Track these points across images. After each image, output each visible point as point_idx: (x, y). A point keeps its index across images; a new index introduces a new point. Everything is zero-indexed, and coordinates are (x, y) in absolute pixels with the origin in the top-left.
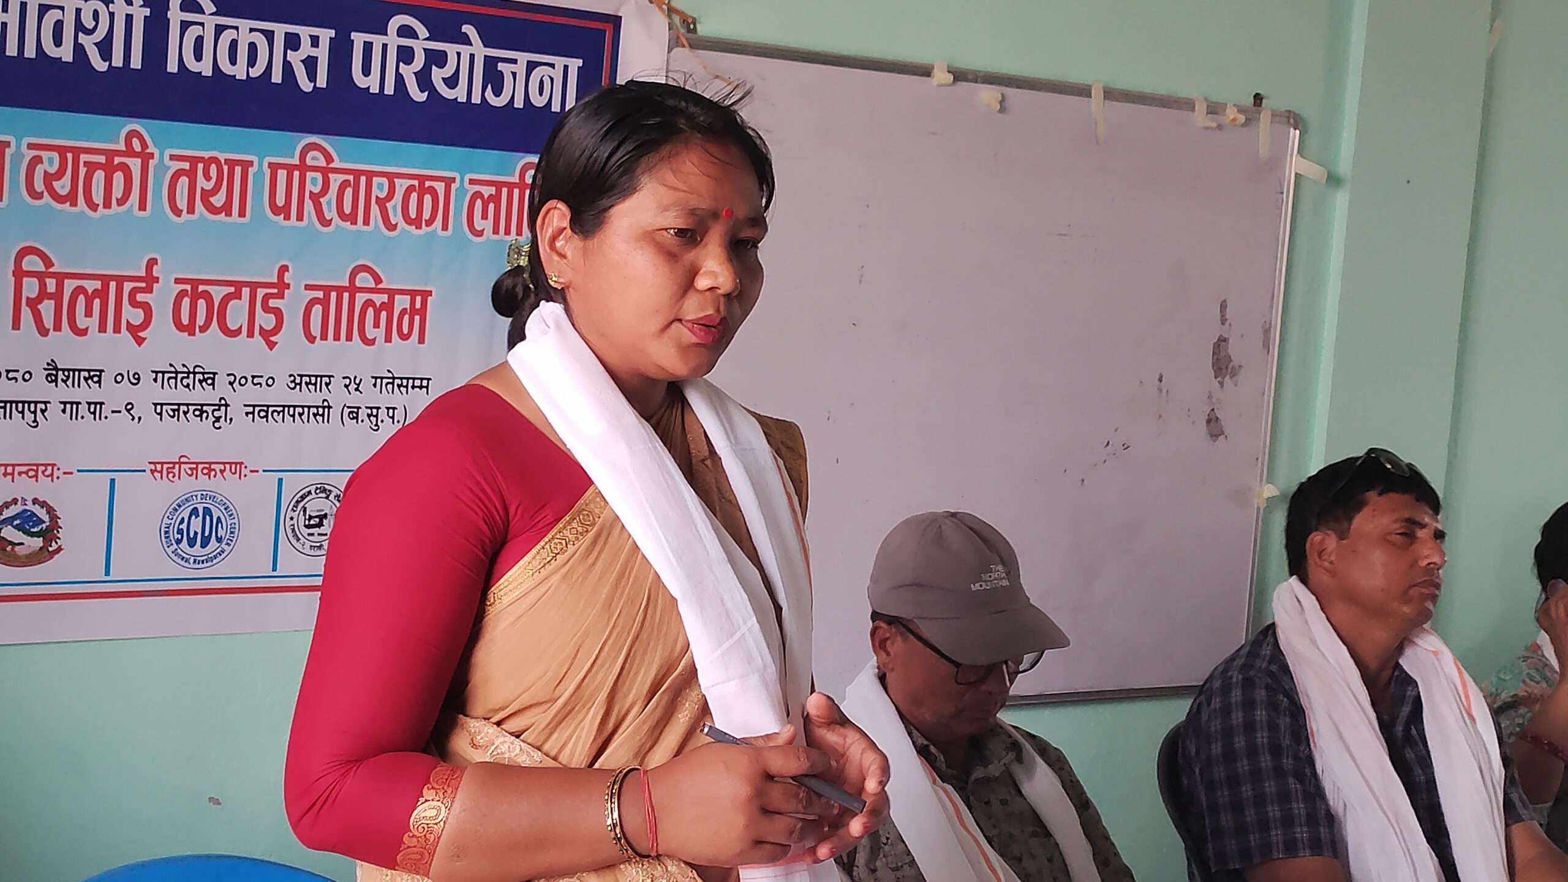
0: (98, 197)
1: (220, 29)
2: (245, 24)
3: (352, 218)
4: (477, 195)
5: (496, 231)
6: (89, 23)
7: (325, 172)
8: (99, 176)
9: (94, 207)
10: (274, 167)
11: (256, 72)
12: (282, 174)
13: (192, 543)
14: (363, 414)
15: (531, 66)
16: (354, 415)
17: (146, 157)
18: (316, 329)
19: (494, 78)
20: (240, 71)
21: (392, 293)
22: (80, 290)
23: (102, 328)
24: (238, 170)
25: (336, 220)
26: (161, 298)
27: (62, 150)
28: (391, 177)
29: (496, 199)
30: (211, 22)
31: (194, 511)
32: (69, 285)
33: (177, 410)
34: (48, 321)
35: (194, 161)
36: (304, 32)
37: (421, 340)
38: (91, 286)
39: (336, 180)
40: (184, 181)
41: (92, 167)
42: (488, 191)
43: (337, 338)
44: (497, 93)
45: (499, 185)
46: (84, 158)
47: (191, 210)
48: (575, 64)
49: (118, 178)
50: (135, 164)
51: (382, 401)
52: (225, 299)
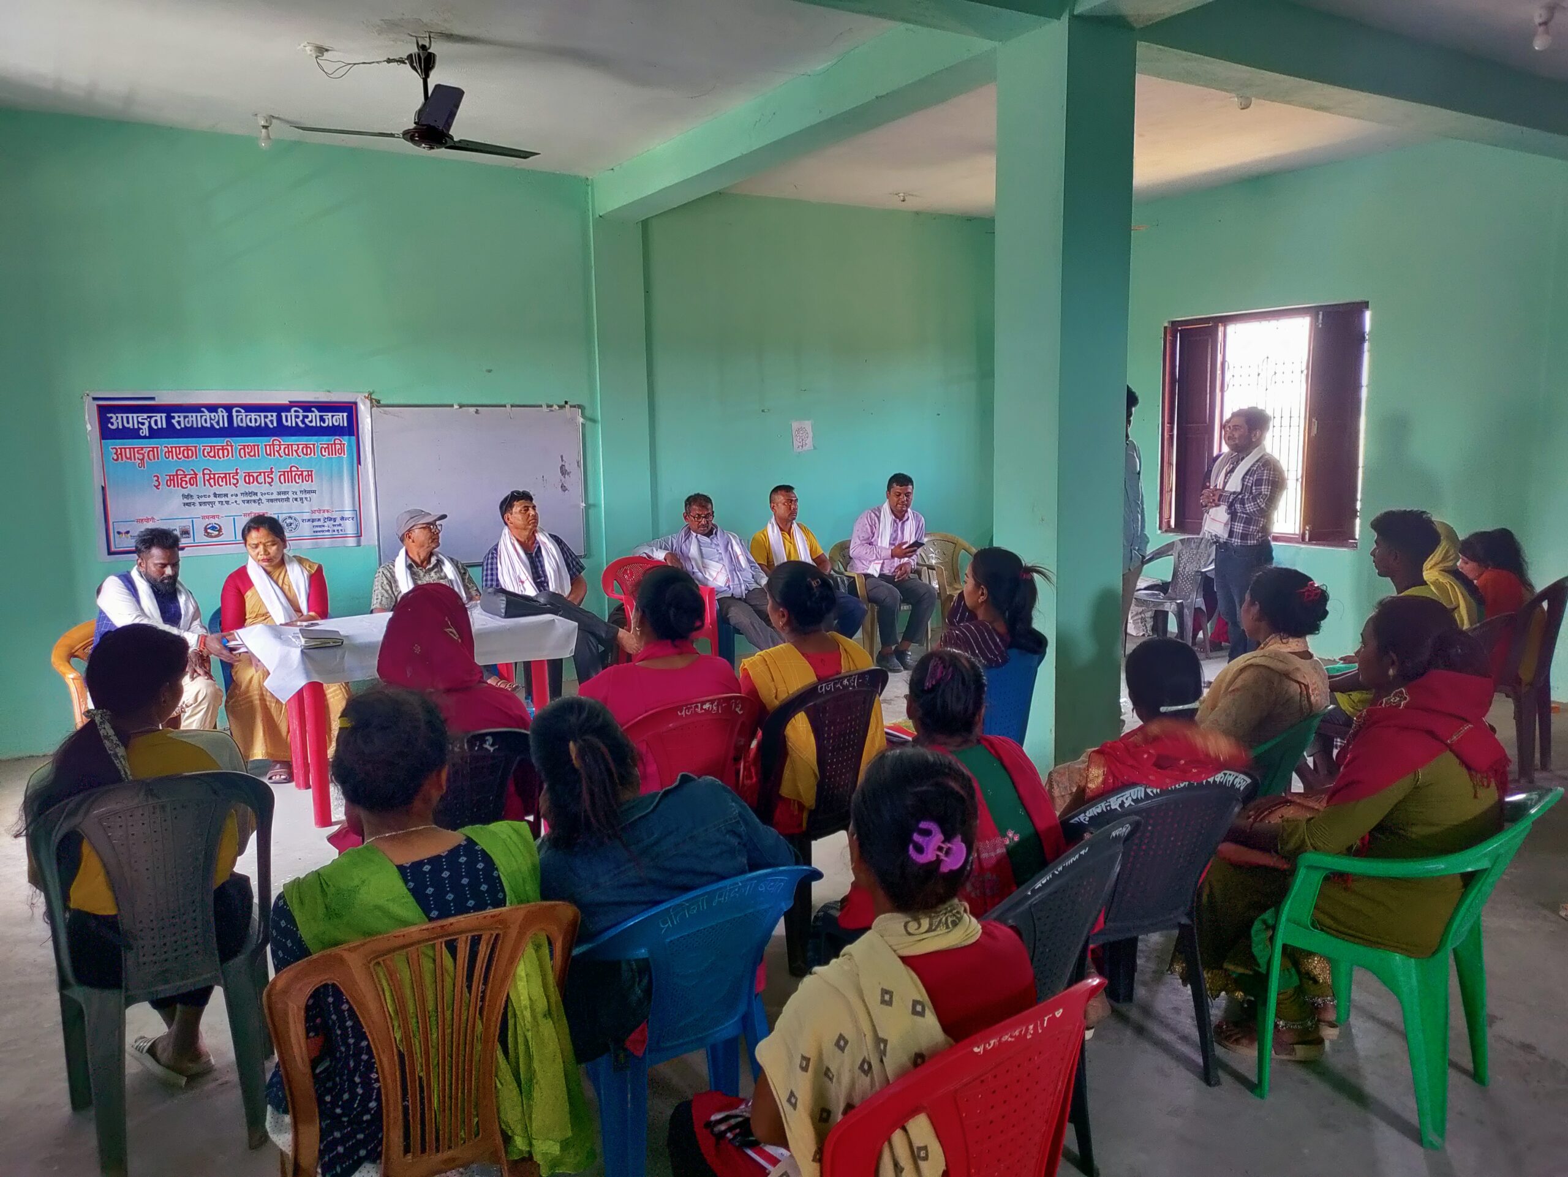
0: (221, 456)
1: (246, 416)
2: (253, 414)
3: (289, 455)
4: (322, 447)
5: (329, 455)
6: (213, 418)
7: (279, 445)
8: (221, 452)
9: (220, 458)
10: (266, 446)
11: (257, 424)
12: (268, 447)
14: (299, 499)
15: (333, 416)
16: (296, 499)
17: (232, 446)
18: (282, 481)
19: (322, 420)
20: (253, 424)
21: (302, 471)
22: (219, 477)
23: (226, 484)
24: (256, 447)
25: (284, 456)
26: (241, 477)
27: (211, 447)
28: (298, 445)
29: (328, 448)
30: (244, 415)
32: (217, 476)
33: (248, 501)
34: (213, 484)
35: (244, 446)
36: (269, 414)
37: (312, 481)
38: (222, 476)
39: (283, 447)
40: (242, 451)
41: (218, 450)
42: (325, 446)
43: (289, 482)
44: (324, 422)
45: (328, 444)
46: (216, 447)
47: (245, 456)
48: (345, 414)
49: (226, 451)
50: (229, 448)
51: (304, 496)
52: (257, 477)
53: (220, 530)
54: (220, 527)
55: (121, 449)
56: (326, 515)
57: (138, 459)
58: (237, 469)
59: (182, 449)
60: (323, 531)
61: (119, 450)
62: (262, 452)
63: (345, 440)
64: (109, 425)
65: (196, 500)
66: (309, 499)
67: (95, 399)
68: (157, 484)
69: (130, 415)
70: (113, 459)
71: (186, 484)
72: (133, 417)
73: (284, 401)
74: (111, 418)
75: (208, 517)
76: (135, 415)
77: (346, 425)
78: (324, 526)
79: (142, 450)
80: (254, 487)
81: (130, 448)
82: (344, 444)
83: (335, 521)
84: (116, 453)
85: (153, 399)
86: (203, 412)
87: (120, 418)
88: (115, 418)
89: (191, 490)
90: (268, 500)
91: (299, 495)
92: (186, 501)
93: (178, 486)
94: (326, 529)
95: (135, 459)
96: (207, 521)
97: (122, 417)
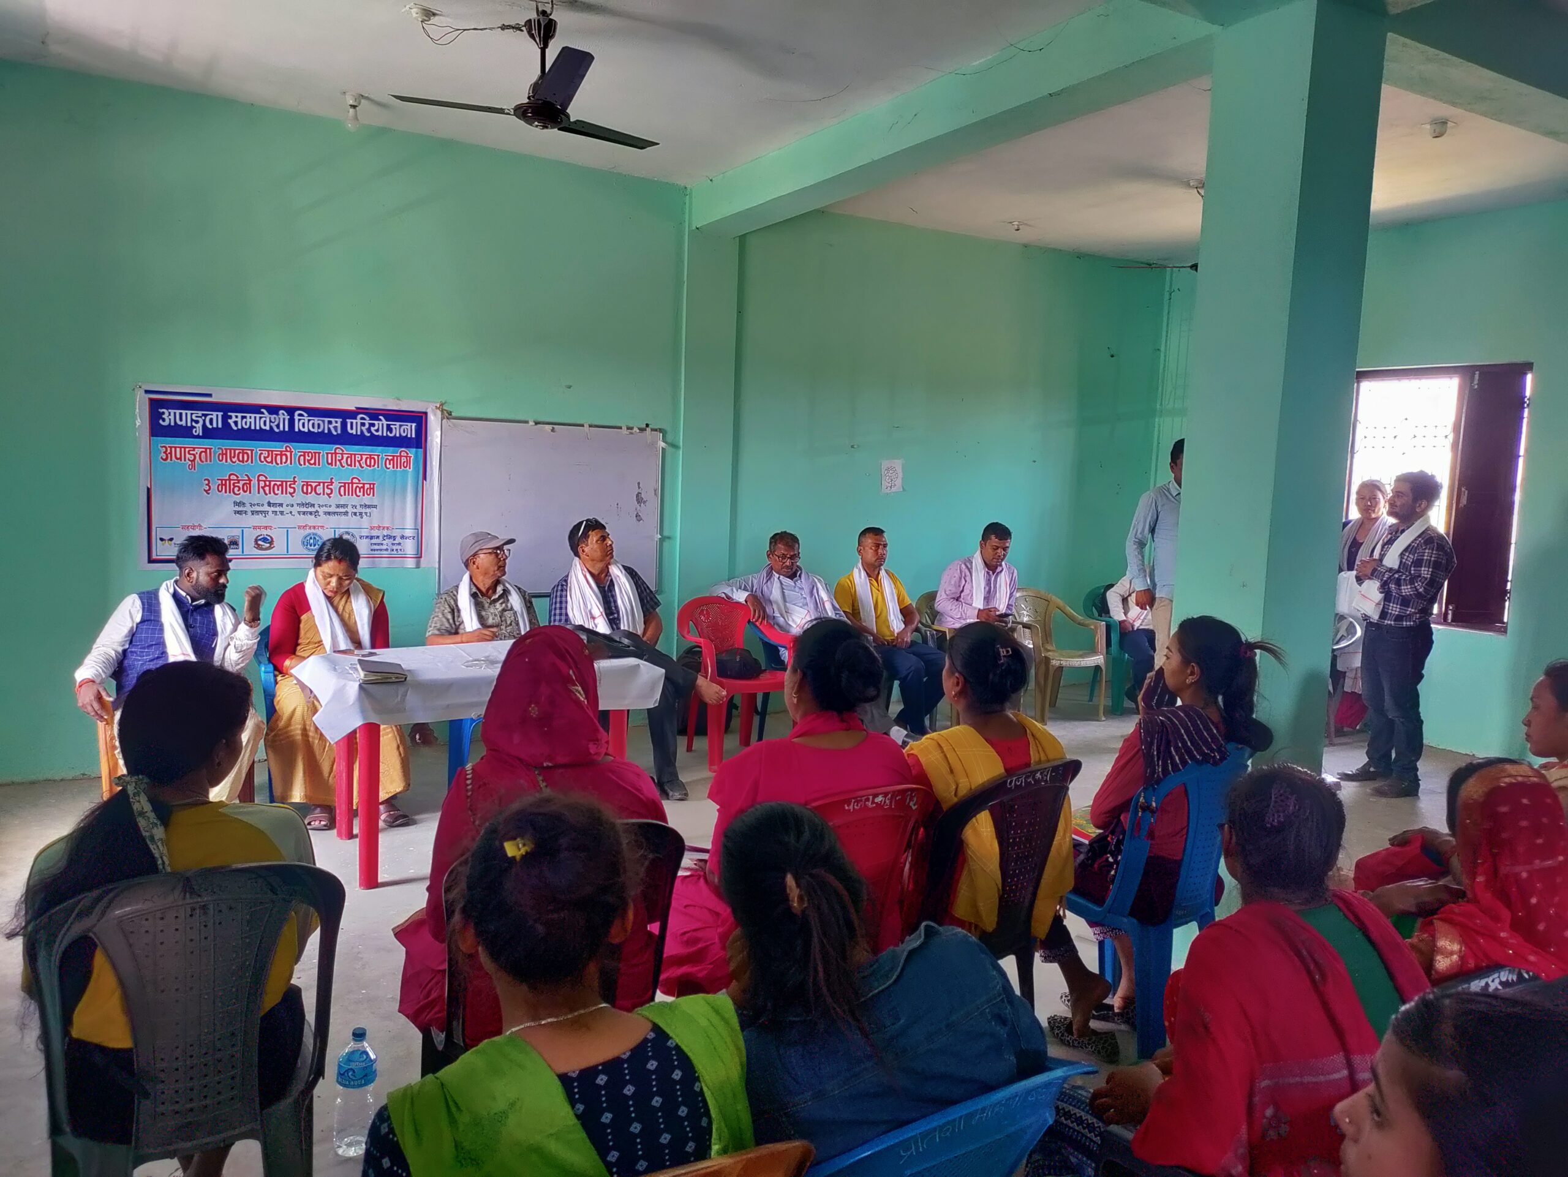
0: (279, 462)
1: (309, 420)
2: (316, 419)
3: (351, 465)
4: (387, 459)
5: (393, 467)
6: (273, 420)
7: (342, 454)
8: (279, 457)
9: (278, 464)
10: (327, 454)
11: (320, 431)
12: (330, 455)
13: (311, 546)
14: (358, 514)
15: (401, 426)
16: (355, 514)
17: (291, 452)
18: (342, 493)
19: (389, 429)
20: (316, 430)
21: (364, 484)
22: (275, 485)
23: (282, 493)
24: (317, 455)
25: (346, 466)
26: (298, 486)
27: (268, 451)
28: (361, 455)
29: (393, 460)
30: (306, 419)
31: (311, 538)
32: (272, 483)
33: (304, 513)
34: (267, 492)
35: (305, 453)
36: (333, 420)
37: (373, 495)
38: (278, 483)
39: (345, 456)
40: (302, 458)
41: (276, 455)
42: (390, 458)
43: (349, 495)
44: (391, 432)
45: (393, 456)
46: (274, 453)
47: (305, 464)
48: (414, 425)
49: (284, 457)
50: (288, 454)
51: (364, 510)
52: (316, 486)
53: (271, 543)
54: (271, 537)
55: (171, 447)
56: (385, 532)
57: (189, 460)
58: (295, 477)
59: (237, 452)
60: (381, 550)
61: (169, 449)
62: (323, 461)
63: (412, 452)
64: (161, 422)
65: (248, 508)
66: (368, 514)
67: (147, 392)
68: (207, 488)
69: (184, 412)
70: (162, 458)
71: (238, 491)
72: (186, 414)
73: (351, 407)
74: (163, 413)
75: (259, 527)
76: (189, 412)
77: (414, 436)
78: (382, 544)
79: (194, 450)
80: (311, 498)
81: (181, 448)
82: (410, 457)
83: (394, 540)
84: (165, 452)
85: (210, 395)
86: (263, 413)
87: (172, 414)
88: (167, 414)
89: (243, 496)
90: (326, 513)
91: (359, 510)
92: (237, 508)
93: (230, 492)
94: (385, 547)
95: (185, 460)
96: (258, 532)
97: (175, 413)
